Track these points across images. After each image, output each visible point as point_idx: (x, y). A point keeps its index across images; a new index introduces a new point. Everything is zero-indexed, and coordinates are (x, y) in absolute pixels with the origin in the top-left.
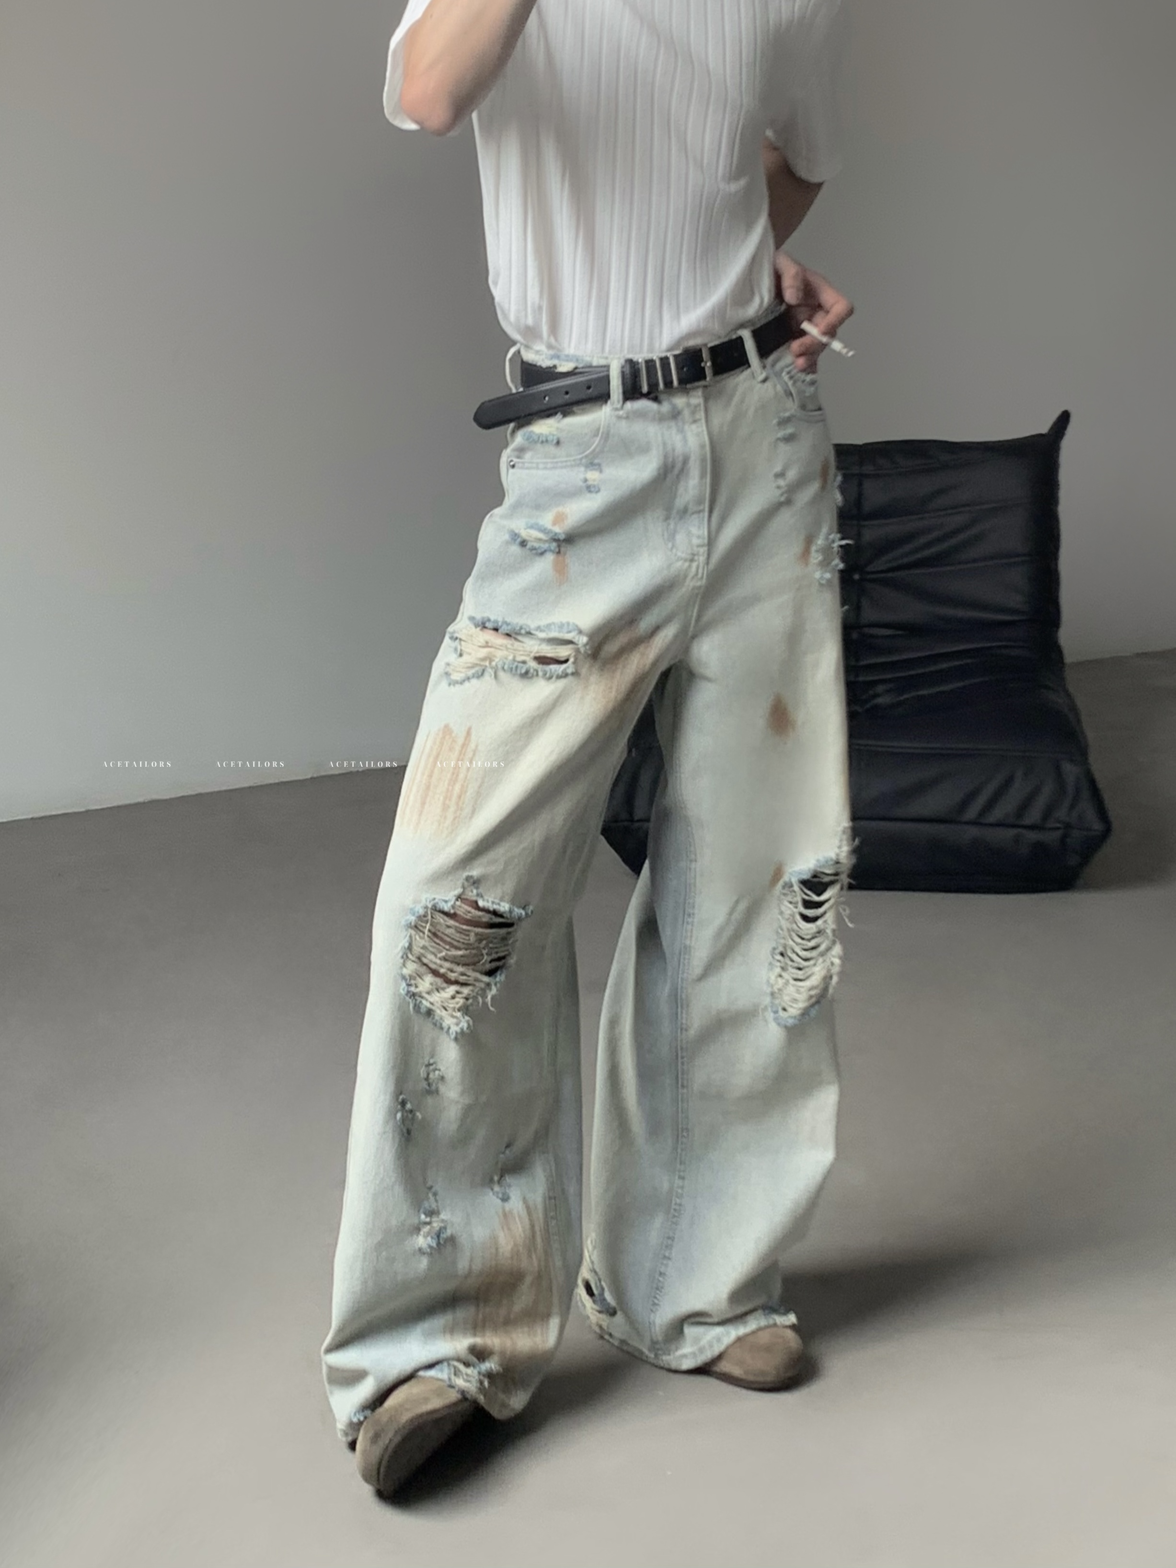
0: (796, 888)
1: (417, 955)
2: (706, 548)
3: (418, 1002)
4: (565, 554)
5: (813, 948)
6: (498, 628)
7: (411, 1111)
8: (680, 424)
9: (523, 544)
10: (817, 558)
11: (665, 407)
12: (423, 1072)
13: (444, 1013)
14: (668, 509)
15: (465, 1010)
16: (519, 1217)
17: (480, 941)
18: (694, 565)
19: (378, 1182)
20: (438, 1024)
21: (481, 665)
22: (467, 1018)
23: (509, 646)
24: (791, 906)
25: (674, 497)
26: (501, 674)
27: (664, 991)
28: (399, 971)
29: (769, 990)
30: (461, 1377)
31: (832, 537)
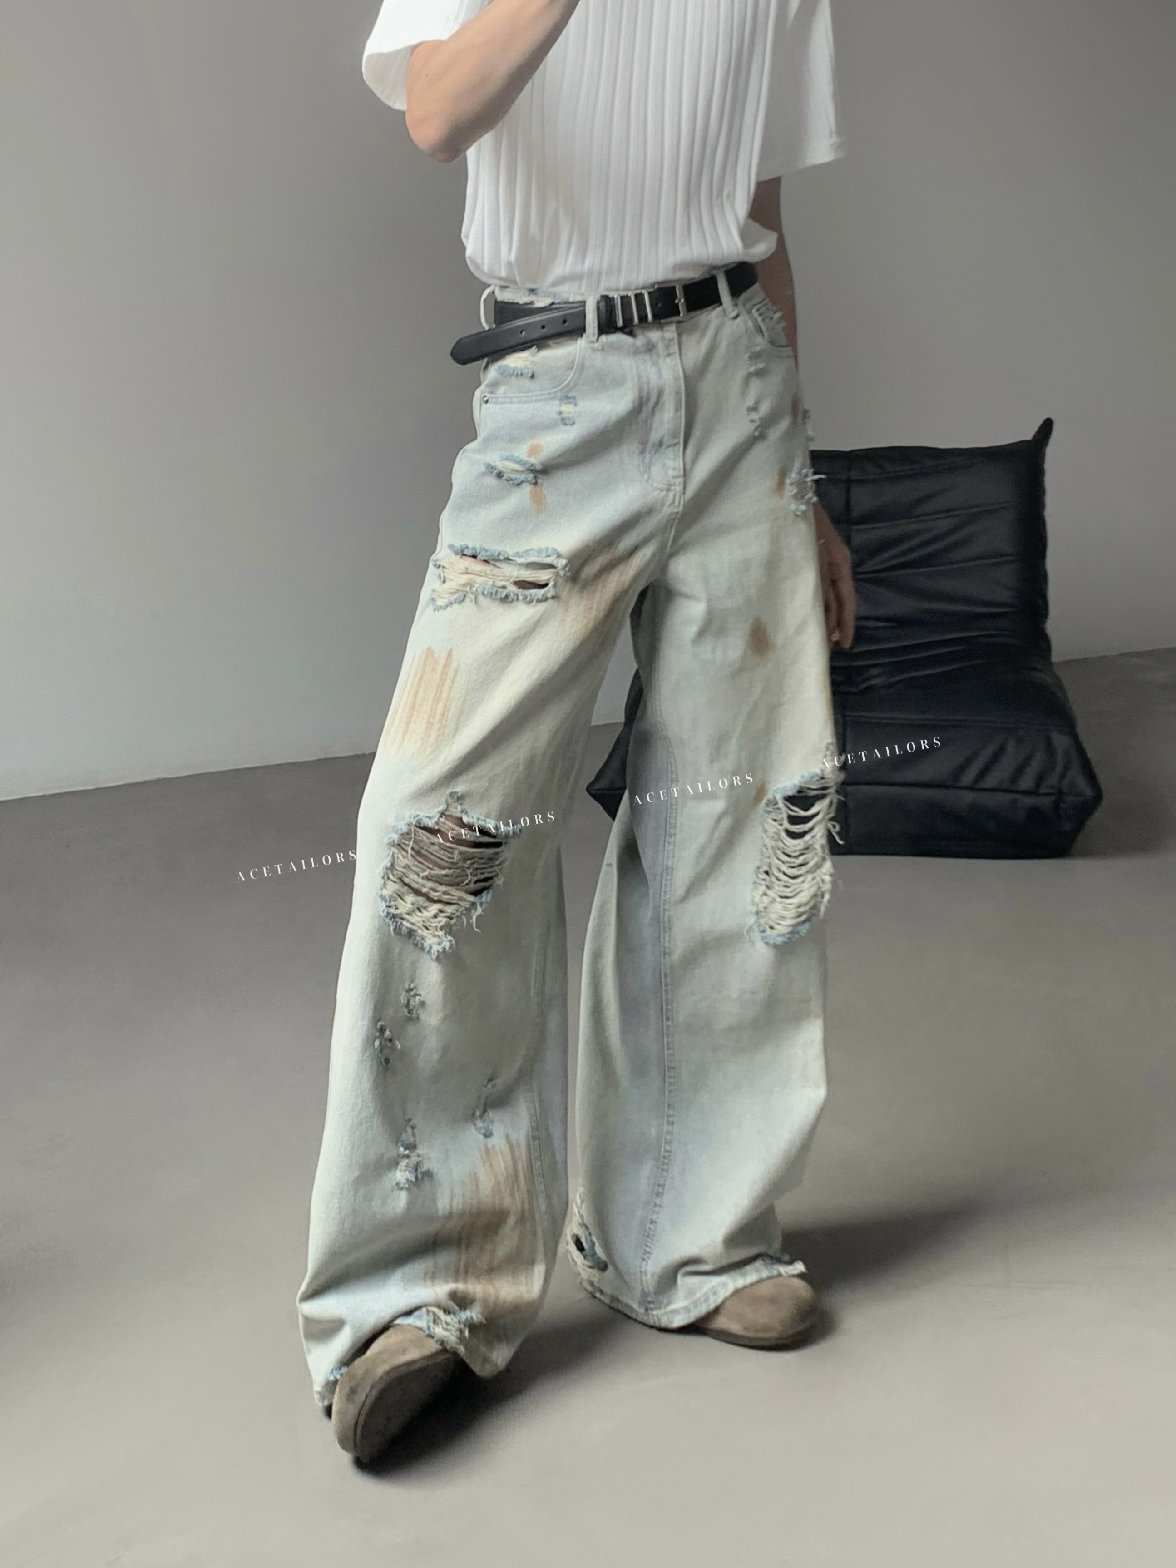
0: (781, 805)
1: (399, 876)
2: (681, 480)
3: (399, 923)
4: (542, 485)
5: (801, 865)
6: (477, 555)
7: (390, 1040)
8: (655, 357)
9: (500, 475)
10: (792, 491)
11: (640, 341)
12: (403, 1000)
13: (425, 933)
14: (644, 442)
15: (448, 929)
16: (502, 1153)
17: (465, 860)
18: (671, 494)
19: (356, 1113)
20: (420, 945)
21: (462, 591)
22: (450, 938)
23: (488, 572)
24: (775, 824)
25: (648, 431)
26: (481, 598)
27: (646, 915)
28: (380, 892)
29: (754, 909)
30: (440, 1326)
31: (805, 471)
